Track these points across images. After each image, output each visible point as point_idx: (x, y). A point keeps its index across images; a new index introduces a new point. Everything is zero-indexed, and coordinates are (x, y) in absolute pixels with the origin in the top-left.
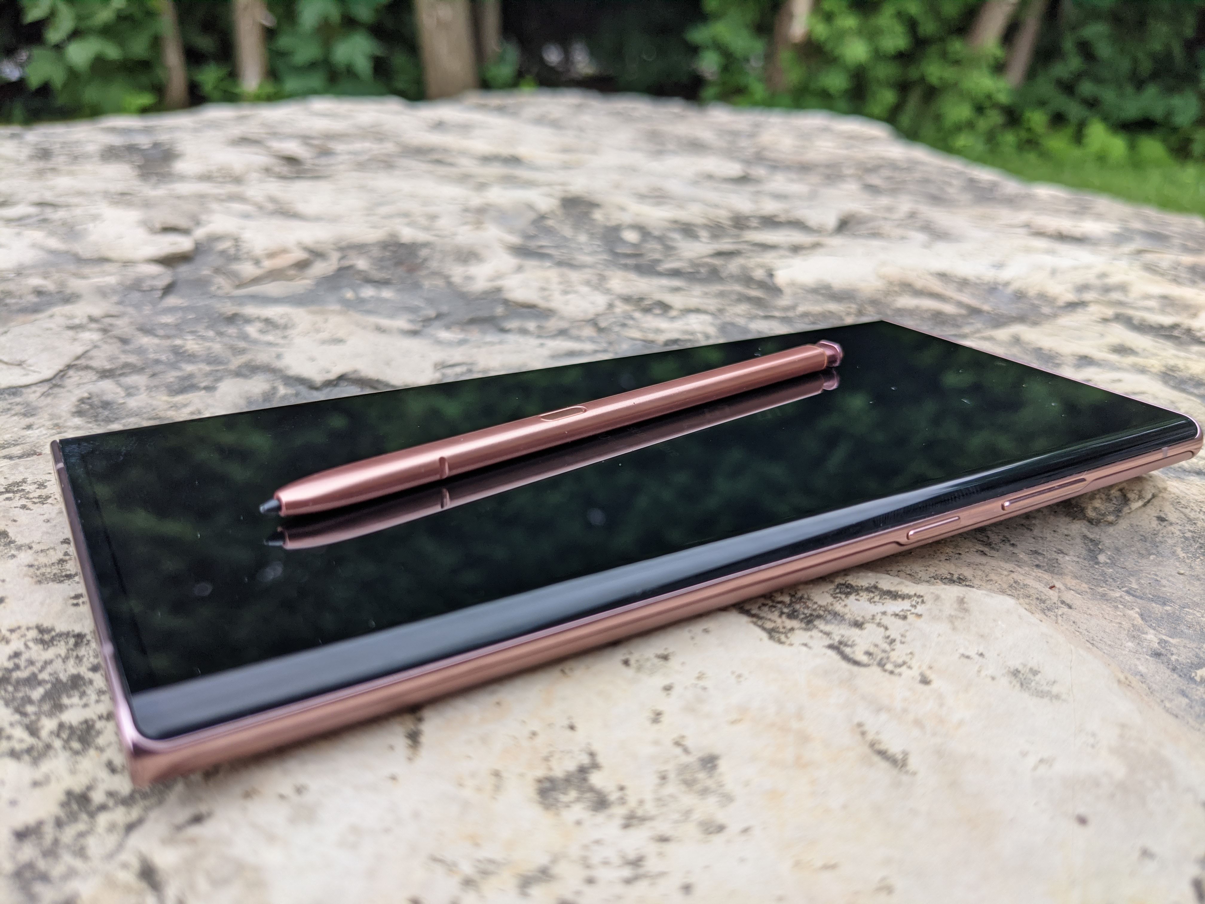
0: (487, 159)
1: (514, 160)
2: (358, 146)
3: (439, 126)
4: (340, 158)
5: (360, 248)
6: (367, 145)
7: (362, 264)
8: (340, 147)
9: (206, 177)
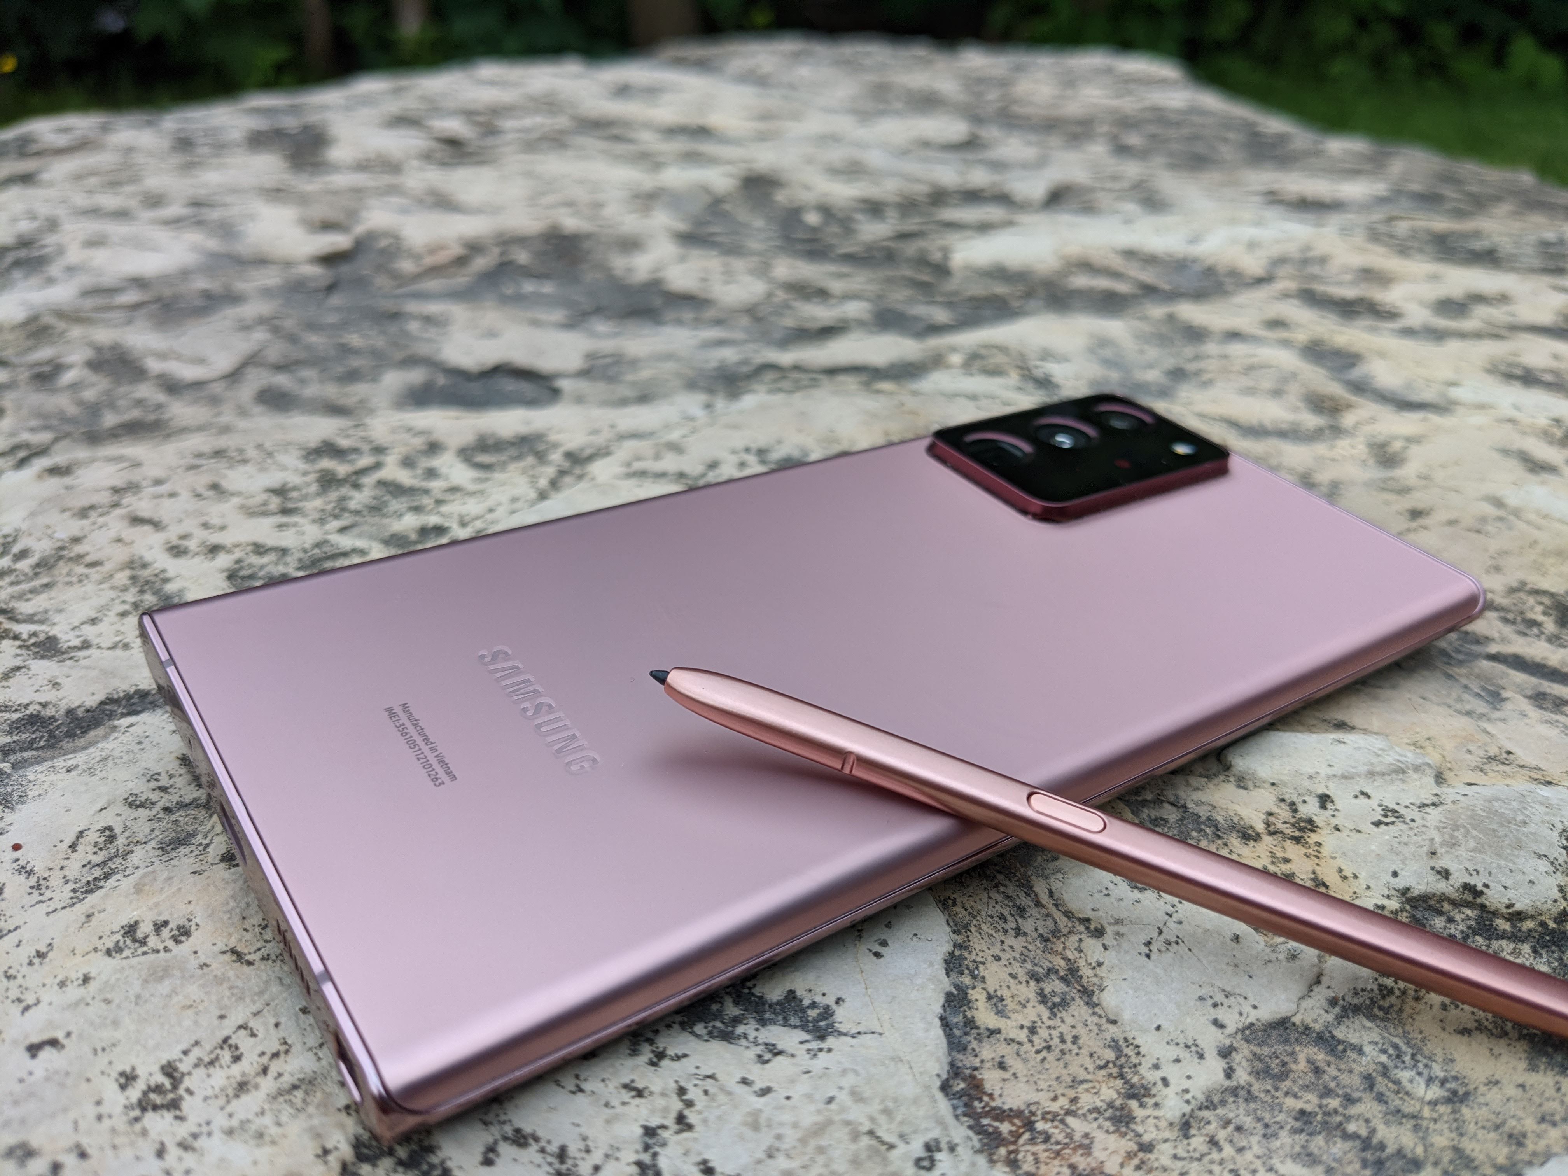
0: (672, 131)
1: (702, 132)
2: (528, 122)
3: (623, 91)
4: (509, 137)
5: (521, 240)
6: (538, 120)
7: (522, 257)
8: (508, 124)
9: (362, 166)
